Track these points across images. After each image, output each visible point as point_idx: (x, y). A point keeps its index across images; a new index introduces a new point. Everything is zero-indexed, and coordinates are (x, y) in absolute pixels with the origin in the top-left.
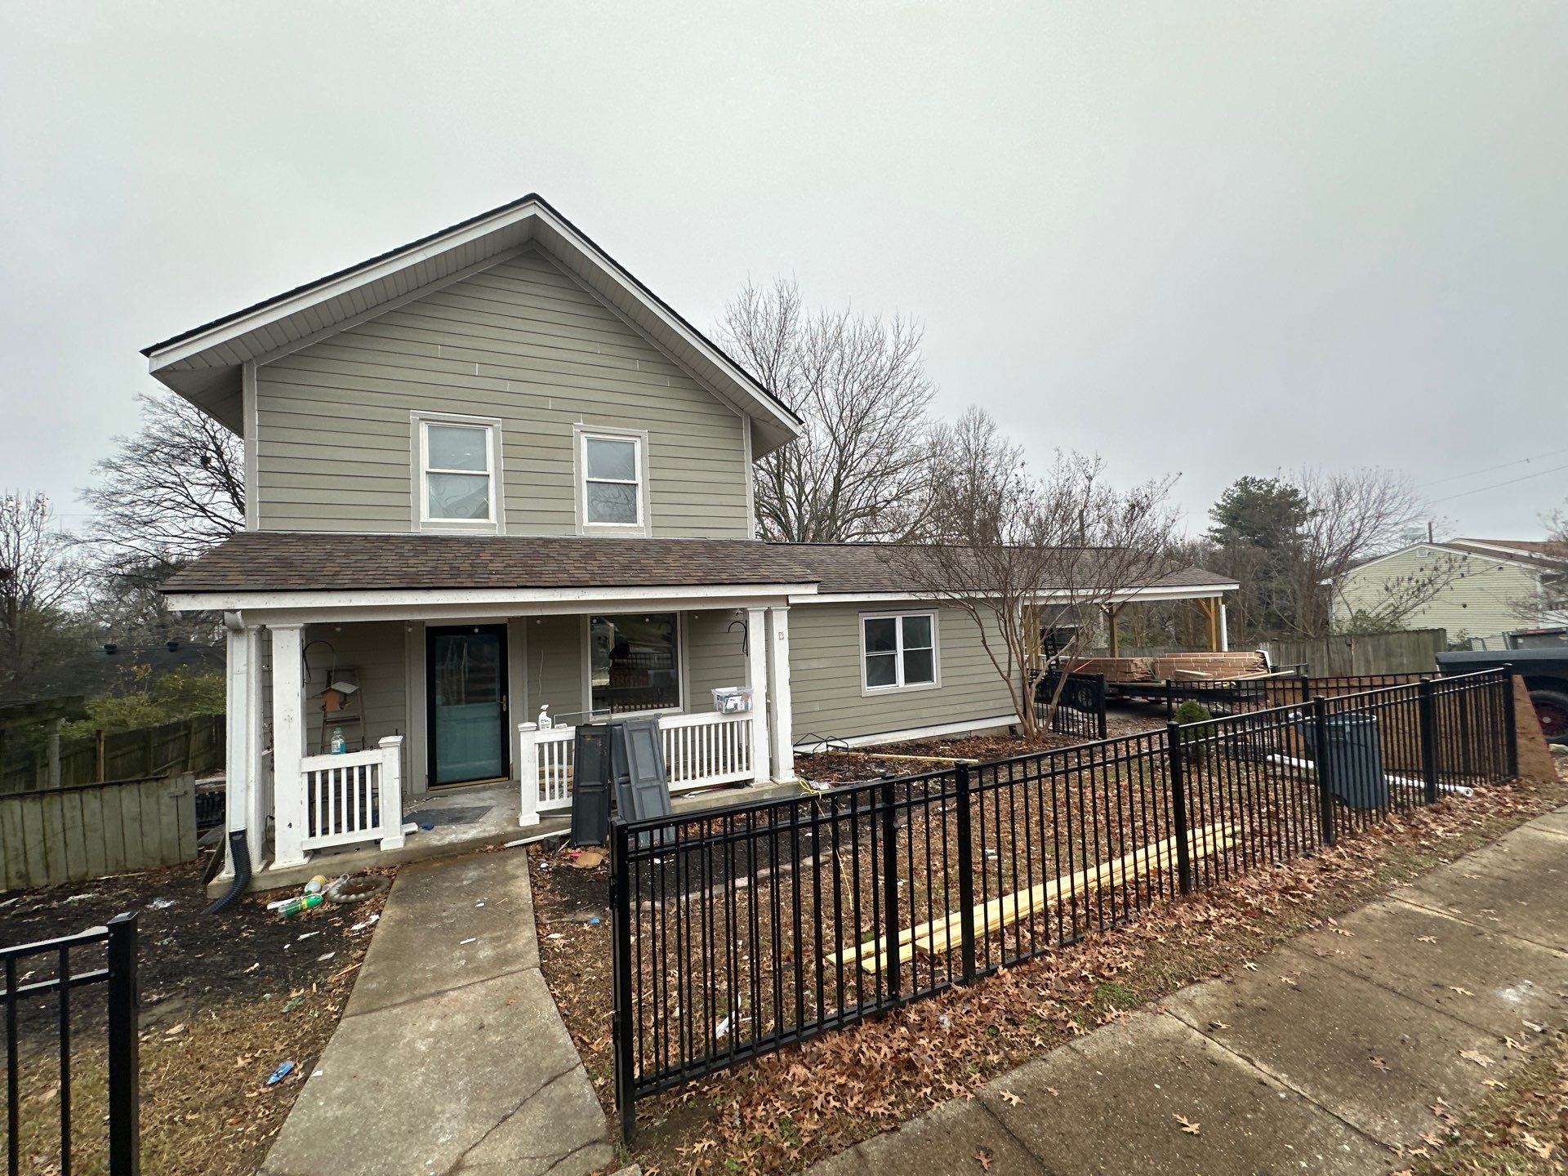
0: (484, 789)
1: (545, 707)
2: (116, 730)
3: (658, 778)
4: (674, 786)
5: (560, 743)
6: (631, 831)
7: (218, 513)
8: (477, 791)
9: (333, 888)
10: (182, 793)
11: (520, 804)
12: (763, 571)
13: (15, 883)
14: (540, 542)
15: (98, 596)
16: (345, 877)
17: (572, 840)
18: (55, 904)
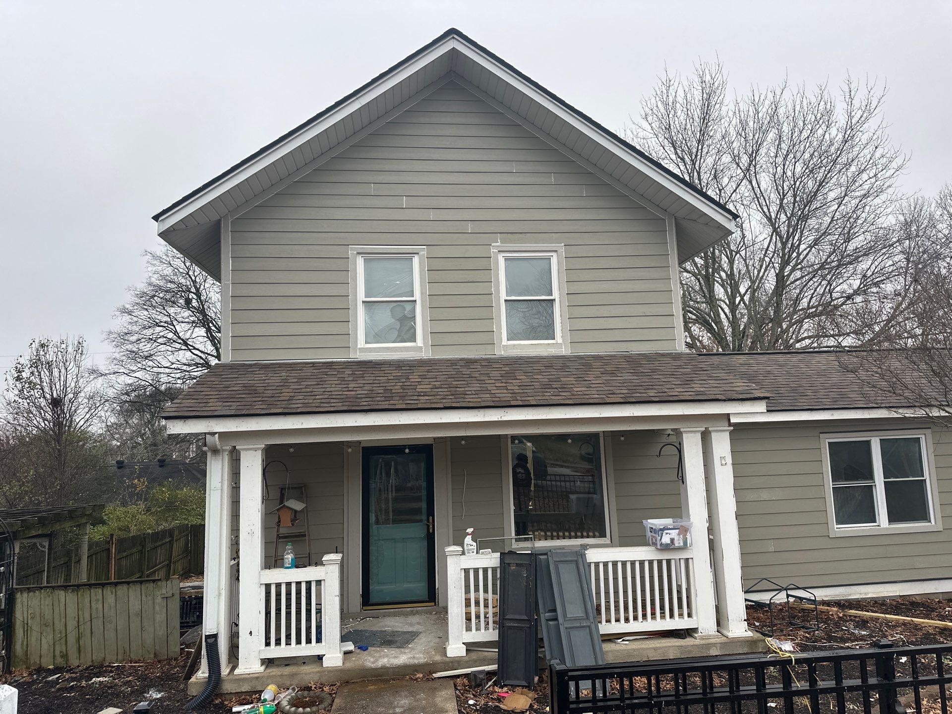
0: (413, 614)
1: (470, 530)
2: (123, 535)
3: (588, 618)
4: (605, 628)
5: (485, 570)
6: (572, 678)
7: (197, 346)
8: (406, 615)
9: (285, 698)
10: (170, 594)
11: (446, 632)
12: (697, 387)
13: (60, 661)
14: (462, 363)
15: (113, 420)
16: (294, 689)
17: (499, 677)
18: (84, 683)
